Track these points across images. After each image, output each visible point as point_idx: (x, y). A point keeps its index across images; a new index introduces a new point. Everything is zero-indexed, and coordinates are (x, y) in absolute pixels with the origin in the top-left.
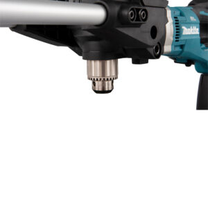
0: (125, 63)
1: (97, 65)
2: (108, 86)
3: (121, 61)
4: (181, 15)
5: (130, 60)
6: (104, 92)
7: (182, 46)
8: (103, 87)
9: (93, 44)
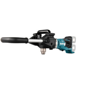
0: (48, 49)
1: (42, 49)
2: (44, 53)
3: (47, 49)
4: (60, 41)
5: (49, 49)
6: (43, 54)
7: (60, 47)
8: (43, 53)
9: (42, 46)
